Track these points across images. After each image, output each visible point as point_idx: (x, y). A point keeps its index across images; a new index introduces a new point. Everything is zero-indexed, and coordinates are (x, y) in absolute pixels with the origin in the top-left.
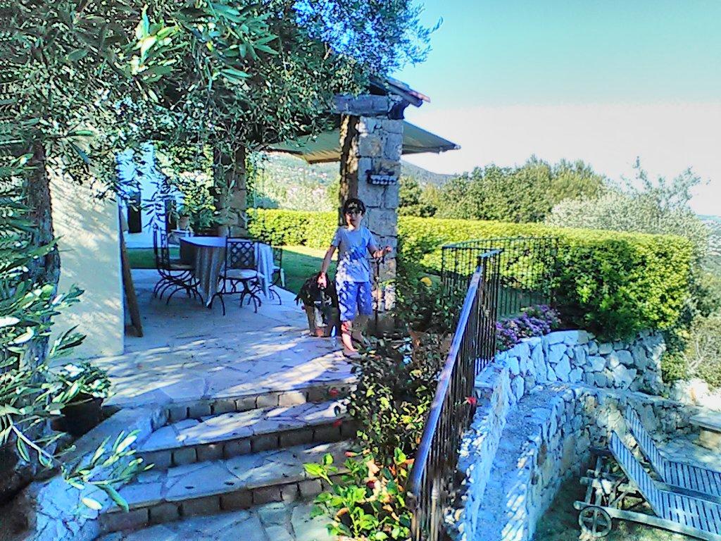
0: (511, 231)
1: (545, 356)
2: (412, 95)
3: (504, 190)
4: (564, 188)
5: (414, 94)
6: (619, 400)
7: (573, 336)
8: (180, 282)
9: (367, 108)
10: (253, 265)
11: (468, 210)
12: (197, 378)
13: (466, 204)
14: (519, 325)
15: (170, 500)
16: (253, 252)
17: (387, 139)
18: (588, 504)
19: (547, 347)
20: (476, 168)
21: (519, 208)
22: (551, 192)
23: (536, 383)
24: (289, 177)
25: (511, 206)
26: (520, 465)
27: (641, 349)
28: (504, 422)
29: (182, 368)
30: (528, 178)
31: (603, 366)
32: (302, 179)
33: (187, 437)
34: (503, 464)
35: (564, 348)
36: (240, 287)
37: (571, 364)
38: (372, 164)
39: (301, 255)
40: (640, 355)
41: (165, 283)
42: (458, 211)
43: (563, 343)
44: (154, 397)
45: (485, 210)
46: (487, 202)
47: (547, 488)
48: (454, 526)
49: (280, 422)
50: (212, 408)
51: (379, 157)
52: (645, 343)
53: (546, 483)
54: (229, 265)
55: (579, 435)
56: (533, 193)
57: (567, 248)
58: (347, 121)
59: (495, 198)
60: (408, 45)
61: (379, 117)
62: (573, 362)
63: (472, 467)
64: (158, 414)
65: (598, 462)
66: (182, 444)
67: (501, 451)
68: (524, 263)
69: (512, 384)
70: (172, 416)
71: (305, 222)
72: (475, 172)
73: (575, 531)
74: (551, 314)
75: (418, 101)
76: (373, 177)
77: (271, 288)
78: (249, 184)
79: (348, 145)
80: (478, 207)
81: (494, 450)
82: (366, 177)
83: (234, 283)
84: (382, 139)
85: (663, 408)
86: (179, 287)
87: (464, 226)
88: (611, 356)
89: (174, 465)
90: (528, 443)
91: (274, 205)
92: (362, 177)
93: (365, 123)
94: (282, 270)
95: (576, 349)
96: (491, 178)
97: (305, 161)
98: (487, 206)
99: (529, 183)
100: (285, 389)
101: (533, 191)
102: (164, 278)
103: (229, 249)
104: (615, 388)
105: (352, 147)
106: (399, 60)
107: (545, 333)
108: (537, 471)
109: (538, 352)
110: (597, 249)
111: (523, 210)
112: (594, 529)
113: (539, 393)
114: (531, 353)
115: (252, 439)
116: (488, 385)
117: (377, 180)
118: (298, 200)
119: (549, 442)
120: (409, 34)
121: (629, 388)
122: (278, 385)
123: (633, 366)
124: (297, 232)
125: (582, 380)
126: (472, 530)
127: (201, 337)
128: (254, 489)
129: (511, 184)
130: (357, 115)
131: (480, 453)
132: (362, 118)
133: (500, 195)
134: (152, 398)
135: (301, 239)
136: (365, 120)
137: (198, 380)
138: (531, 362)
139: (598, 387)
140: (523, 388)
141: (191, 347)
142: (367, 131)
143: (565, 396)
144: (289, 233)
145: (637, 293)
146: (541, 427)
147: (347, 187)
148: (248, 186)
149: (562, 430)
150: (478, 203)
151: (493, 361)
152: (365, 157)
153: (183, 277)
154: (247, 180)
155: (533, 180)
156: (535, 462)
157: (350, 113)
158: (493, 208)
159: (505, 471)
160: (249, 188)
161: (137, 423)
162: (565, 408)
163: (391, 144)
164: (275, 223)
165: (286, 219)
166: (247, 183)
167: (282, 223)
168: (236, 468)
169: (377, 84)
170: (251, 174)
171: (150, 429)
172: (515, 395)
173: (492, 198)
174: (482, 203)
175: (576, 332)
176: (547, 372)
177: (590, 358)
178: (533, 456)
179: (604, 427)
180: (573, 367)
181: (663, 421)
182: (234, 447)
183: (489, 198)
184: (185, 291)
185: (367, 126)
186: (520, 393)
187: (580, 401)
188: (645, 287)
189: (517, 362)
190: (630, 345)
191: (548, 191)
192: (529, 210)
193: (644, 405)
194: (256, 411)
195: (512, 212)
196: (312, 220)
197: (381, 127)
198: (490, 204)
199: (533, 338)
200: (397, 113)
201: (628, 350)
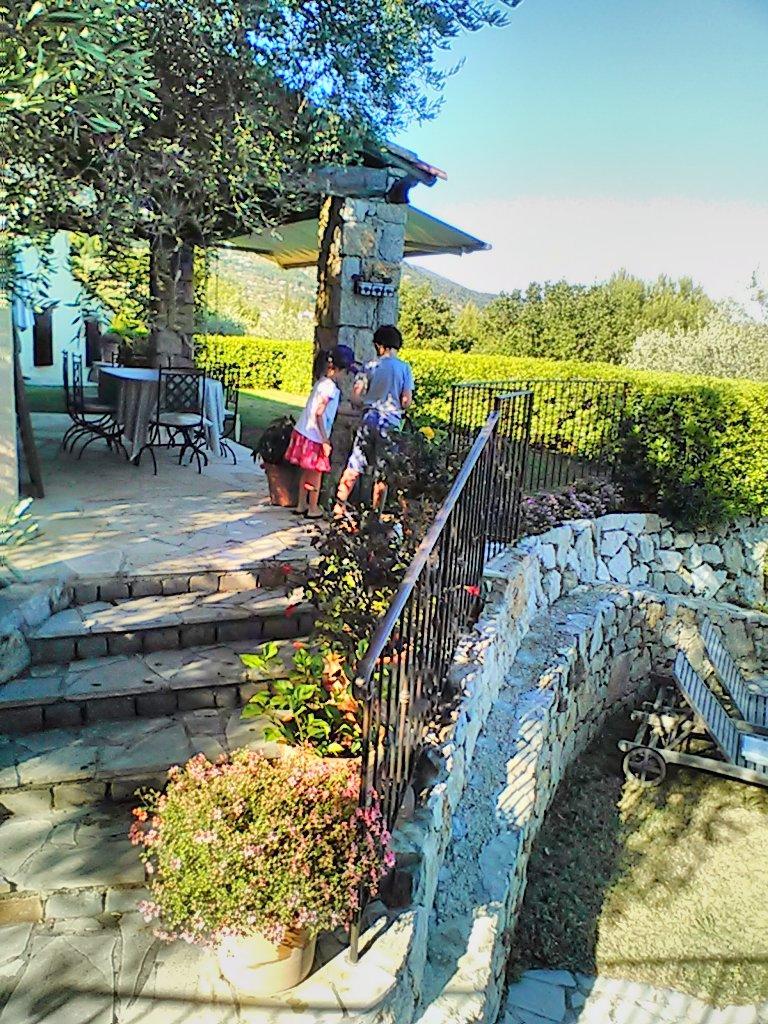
0: (567, 372)
1: (595, 545)
2: (423, 170)
3: (572, 317)
4: (660, 317)
5: (425, 168)
6: (696, 611)
7: (637, 521)
8: (98, 430)
9: (355, 186)
10: (197, 406)
11: (518, 346)
12: (110, 551)
13: (516, 337)
14: (560, 502)
15: (70, 698)
16: (197, 388)
17: (383, 231)
18: (639, 744)
19: (599, 534)
20: (534, 285)
21: (592, 345)
22: (641, 323)
23: (579, 582)
24: (265, 293)
25: (580, 341)
26: (542, 684)
27: (736, 543)
28: (526, 629)
29: (94, 538)
30: (607, 301)
31: (678, 564)
32: (283, 296)
33: (97, 622)
34: (518, 682)
35: (624, 536)
36: (180, 439)
37: (633, 560)
38: (361, 266)
39: (274, 401)
40: (733, 553)
41: (77, 431)
42: (503, 346)
43: (623, 529)
44: (54, 571)
45: (543, 345)
46: (546, 335)
47: (584, 721)
48: (438, 747)
49: (221, 610)
50: (130, 588)
51: (372, 257)
52: (742, 536)
53: (582, 716)
54: (163, 406)
55: (636, 655)
56: (615, 323)
57: (639, 397)
58: (328, 203)
59: (557, 329)
60: (414, 94)
61: (372, 199)
62: (635, 557)
63: (470, 677)
64: (58, 593)
65: (660, 693)
66: (89, 631)
67: (517, 665)
68: (582, 420)
69: (544, 581)
70: (77, 596)
71: (281, 356)
72: (531, 290)
73: (618, 779)
74: (611, 489)
75: (430, 178)
76: (363, 285)
77: (223, 441)
78: (199, 296)
79: (329, 238)
80: (533, 343)
81: (506, 663)
82: (351, 284)
83: (172, 433)
84: (376, 230)
85: (760, 625)
86: (95, 435)
87: (501, 365)
88: (692, 550)
89: (78, 657)
90: (556, 656)
91: (237, 331)
92: (346, 284)
93: (353, 207)
94: (238, 416)
95: (642, 538)
96: (555, 299)
97: (277, 265)
98: (545, 341)
99: (608, 308)
100: (228, 568)
101: (614, 320)
102: (77, 425)
103: (163, 386)
104: (695, 595)
105: (334, 242)
106: (403, 116)
107: (598, 515)
108: (568, 695)
109: (585, 541)
110: (680, 399)
111: (598, 348)
112: (643, 777)
113: (581, 595)
114: (575, 541)
115: (181, 629)
116: (502, 575)
117: (366, 289)
118: (272, 324)
119: (589, 660)
120: (416, 78)
121: (714, 597)
122: (219, 563)
123: (722, 567)
124: (269, 369)
125: (647, 583)
126: (465, 758)
127: (121, 501)
128: (179, 690)
129: (583, 309)
130: (342, 195)
131: (482, 661)
132: (348, 200)
133: (566, 325)
134: (50, 573)
135: (274, 380)
136: (353, 202)
137: (114, 553)
138: (573, 552)
139: (670, 593)
140: (559, 587)
141: (109, 513)
142: (355, 218)
143: (618, 600)
144: (257, 371)
145: (733, 464)
146: (578, 638)
147: (327, 297)
148: (197, 299)
149: (611, 648)
150: (533, 336)
151: (515, 546)
152: (351, 256)
153: (104, 421)
154: (196, 291)
155: (615, 305)
156: (564, 683)
157: (332, 193)
158: (554, 344)
159: (520, 691)
160: (198, 301)
161: (31, 601)
162: (617, 616)
163: (388, 238)
164: (238, 355)
165: (253, 351)
166: (195, 294)
167: (247, 357)
168: (157, 665)
169: (372, 151)
170: (202, 283)
171: (47, 610)
172: (547, 595)
173: (553, 330)
174: (538, 336)
175: (643, 515)
176: (597, 568)
177: (661, 553)
178: (560, 674)
179: (673, 646)
180: (635, 563)
181: (758, 644)
182: (156, 638)
183: (549, 329)
184: (104, 441)
185: (355, 211)
186: (555, 593)
187: (639, 609)
188: (746, 457)
189: (554, 551)
190: (720, 537)
191: (636, 322)
192: (607, 348)
193: (733, 620)
194: (187, 595)
195: (582, 349)
196: (289, 353)
197: (376, 214)
198: (550, 338)
199: (580, 521)
200: (398, 194)
201: (717, 543)
